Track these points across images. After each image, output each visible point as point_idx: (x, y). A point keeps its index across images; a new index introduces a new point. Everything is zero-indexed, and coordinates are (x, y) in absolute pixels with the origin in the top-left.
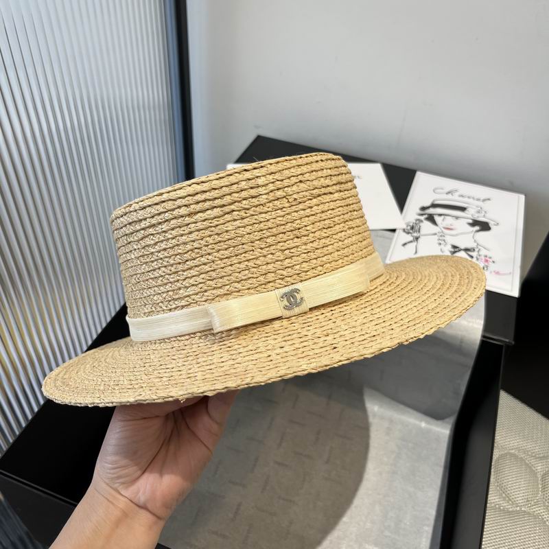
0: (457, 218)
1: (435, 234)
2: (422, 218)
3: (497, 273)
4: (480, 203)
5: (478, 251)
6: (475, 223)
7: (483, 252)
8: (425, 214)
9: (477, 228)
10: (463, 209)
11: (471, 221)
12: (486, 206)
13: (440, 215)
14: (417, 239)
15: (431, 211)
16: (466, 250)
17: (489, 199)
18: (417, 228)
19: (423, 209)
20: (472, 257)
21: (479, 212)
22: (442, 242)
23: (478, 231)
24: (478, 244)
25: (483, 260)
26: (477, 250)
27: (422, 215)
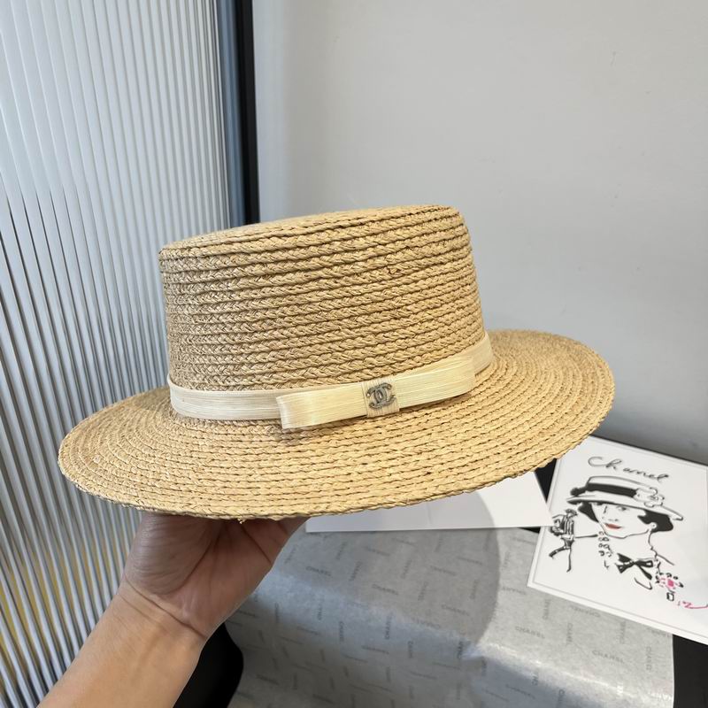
0: (624, 508)
1: (596, 536)
2: (575, 508)
3: (688, 606)
4: (654, 483)
5: (658, 567)
6: (649, 517)
7: (665, 568)
8: (579, 502)
9: (653, 525)
10: (630, 493)
11: (643, 514)
12: (662, 486)
13: (600, 503)
14: (570, 543)
15: (588, 496)
16: (641, 564)
17: (666, 476)
18: (569, 526)
19: (576, 492)
20: (649, 576)
21: (653, 498)
22: (606, 550)
23: (654, 531)
24: (656, 555)
25: (666, 582)
26: (655, 563)
27: (574, 503)
